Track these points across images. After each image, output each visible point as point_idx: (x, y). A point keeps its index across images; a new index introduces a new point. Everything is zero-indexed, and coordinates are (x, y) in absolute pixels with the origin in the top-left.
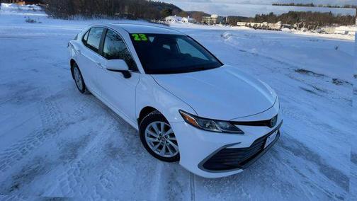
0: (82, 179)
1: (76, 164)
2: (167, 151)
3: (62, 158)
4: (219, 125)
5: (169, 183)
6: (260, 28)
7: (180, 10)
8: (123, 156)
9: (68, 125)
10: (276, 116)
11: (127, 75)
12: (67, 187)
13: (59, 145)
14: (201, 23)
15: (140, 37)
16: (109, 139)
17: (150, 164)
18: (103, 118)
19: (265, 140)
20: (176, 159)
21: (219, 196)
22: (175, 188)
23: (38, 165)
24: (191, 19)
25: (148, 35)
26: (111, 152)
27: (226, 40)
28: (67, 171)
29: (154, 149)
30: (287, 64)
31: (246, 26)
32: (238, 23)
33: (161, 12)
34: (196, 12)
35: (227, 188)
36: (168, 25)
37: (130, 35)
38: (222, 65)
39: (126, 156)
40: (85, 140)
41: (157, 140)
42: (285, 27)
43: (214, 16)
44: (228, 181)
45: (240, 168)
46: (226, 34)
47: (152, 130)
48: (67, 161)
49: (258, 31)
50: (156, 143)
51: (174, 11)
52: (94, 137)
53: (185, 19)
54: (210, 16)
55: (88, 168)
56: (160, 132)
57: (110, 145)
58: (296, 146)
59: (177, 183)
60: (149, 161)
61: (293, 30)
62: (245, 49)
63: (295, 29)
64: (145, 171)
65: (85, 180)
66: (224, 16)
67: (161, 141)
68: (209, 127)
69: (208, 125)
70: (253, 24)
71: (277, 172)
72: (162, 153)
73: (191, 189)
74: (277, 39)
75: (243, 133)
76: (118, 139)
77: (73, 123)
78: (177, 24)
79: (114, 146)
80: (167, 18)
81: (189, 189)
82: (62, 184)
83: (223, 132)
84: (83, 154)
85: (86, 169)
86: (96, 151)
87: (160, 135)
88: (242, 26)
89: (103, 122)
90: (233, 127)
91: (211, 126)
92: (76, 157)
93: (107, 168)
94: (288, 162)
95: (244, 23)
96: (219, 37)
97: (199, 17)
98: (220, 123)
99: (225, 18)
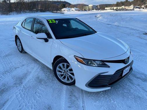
0: (26, 94)
1: (22, 86)
2: (68, 79)
3: (15, 84)
4: (96, 63)
5: (70, 96)
6: (120, 10)
7: (70, 4)
8: (45, 83)
9: (16, 68)
10: (129, 58)
11: (46, 40)
12: (19, 97)
13: (13, 78)
14: (82, 10)
15: (52, 21)
16: (37, 74)
17: (59, 86)
18: (33, 64)
19: (123, 71)
20: (73, 83)
21: (97, 102)
22: (73, 98)
23: (4, 87)
24: (77, 9)
25: (55, 20)
26: (39, 81)
27: (98, 19)
28: (18, 90)
29: (61, 78)
30: (138, 30)
31: (111, 9)
32: (106, 8)
33: (59, 6)
34: (80, 4)
35: (103, 98)
36: (63, 13)
37: (47, 20)
38: (96, 32)
39: (47, 83)
40: (25, 75)
41: (63, 73)
42: (136, 8)
43: (90, 6)
44: (103, 95)
45: (109, 87)
46: (98, 16)
47: (60, 68)
48: (18, 85)
49: (119, 12)
50: (62, 75)
51: (67, 5)
52: (30, 74)
53: (73, 9)
54: (88, 6)
55: (28, 88)
56: (64, 69)
57: (38, 78)
58: (144, 77)
59: (74, 96)
60: (59, 85)
61: (142, 9)
62: (110, 23)
63: (143, 8)
64: (57, 90)
65: (27, 94)
66: (96, 5)
67: (65, 74)
68: (90, 64)
69: (90, 63)
70: (115, 8)
71: (132, 91)
72: (65, 81)
73: (82, 99)
74: (131, 16)
75: (109, 67)
76: (42, 75)
77: (19, 68)
78: (68, 12)
79: (40, 78)
80: (63, 10)
81: (81, 98)
82: (17, 96)
83: (98, 66)
84: (25, 82)
85: (28, 89)
86: (31, 80)
87: (64, 70)
88: (108, 10)
89: (33, 66)
90: (103, 64)
91: (91, 63)
92: (22, 83)
93: (38, 88)
94: (138, 85)
95: (110, 8)
96: (94, 17)
97: (81, 7)
98: (96, 62)
99: (97, 6)
